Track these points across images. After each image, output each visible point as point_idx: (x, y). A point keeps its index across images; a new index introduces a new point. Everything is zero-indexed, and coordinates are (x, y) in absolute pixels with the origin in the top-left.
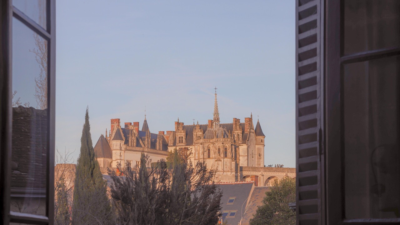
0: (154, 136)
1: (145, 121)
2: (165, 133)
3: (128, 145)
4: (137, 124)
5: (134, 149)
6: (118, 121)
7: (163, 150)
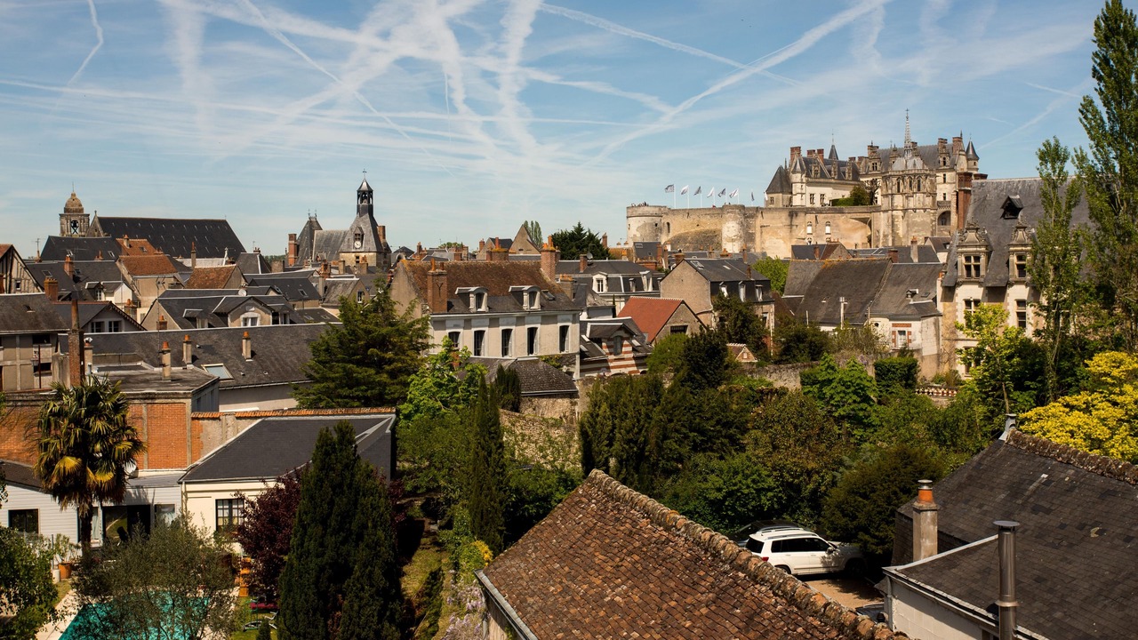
0: (843, 164)
1: (833, 146)
2: (857, 159)
3: (810, 177)
4: (821, 151)
5: (817, 180)
6: (798, 149)
7: (853, 180)
